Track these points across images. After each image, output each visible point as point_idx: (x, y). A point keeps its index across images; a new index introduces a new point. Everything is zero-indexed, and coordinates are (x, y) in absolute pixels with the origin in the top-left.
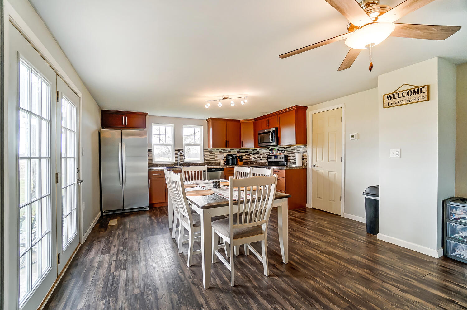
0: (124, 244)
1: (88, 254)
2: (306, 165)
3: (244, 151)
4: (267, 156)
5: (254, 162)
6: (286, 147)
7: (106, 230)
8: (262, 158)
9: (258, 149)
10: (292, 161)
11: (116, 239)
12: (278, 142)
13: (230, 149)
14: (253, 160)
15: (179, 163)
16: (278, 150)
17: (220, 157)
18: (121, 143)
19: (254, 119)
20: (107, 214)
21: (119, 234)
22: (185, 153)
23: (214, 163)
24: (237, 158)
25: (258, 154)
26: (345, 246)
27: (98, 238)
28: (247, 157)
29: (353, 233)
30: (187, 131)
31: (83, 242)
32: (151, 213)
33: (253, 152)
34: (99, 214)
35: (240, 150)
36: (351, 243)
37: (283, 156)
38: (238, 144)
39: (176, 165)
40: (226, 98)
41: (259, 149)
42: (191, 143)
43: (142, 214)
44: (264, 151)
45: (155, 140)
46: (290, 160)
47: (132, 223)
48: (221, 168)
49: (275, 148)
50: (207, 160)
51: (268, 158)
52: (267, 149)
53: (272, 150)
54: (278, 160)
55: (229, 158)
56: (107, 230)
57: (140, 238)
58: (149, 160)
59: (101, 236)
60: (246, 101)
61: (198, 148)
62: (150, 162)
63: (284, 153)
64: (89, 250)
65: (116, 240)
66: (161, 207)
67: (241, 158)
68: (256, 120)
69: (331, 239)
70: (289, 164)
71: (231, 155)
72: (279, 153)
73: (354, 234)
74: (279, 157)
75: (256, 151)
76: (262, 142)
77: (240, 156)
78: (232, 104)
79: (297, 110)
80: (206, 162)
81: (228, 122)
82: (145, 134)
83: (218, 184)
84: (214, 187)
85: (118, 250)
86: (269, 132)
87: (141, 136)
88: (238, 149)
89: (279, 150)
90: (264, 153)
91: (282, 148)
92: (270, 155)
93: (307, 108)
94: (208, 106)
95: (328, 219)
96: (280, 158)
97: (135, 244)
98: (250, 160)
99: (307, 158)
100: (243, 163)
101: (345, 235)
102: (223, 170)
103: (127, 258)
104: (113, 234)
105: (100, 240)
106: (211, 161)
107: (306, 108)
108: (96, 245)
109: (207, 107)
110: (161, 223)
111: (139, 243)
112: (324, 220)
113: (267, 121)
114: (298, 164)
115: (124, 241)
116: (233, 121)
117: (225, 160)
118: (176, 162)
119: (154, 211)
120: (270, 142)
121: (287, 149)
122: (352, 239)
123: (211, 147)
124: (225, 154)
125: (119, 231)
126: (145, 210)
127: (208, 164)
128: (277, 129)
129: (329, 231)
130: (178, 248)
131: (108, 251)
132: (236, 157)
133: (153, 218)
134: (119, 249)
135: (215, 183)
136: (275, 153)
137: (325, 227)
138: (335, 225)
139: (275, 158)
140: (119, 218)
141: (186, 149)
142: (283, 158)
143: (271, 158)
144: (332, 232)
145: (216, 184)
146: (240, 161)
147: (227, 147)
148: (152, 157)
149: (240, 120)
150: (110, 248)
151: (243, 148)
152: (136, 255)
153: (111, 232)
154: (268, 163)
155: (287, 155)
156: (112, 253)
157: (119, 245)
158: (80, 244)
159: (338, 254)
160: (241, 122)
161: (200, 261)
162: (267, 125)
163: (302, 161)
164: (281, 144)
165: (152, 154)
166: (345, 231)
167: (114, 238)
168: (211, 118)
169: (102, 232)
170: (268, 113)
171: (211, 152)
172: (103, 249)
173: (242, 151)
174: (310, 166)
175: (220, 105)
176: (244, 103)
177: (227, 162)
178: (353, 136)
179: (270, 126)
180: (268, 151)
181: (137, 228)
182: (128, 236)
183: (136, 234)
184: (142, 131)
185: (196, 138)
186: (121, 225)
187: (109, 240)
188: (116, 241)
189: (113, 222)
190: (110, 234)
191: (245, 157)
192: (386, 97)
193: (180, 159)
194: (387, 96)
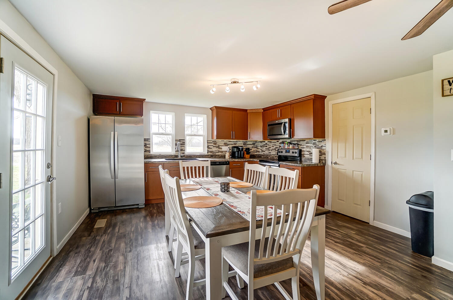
0: (107, 258)
1: (57, 275)
2: (324, 162)
3: (251, 143)
4: (277, 149)
5: (262, 155)
6: (300, 141)
7: (89, 236)
8: (270, 151)
9: (266, 141)
10: (306, 156)
11: (99, 249)
12: (291, 135)
13: (235, 140)
14: (260, 153)
15: (180, 154)
16: (290, 143)
17: (225, 148)
18: (113, 132)
19: (262, 109)
20: (97, 211)
21: (104, 241)
22: (187, 144)
23: (219, 155)
24: (244, 150)
25: (267, 146)
26: (393, 274)
27: (77, 248)
28: (254, 149)
29: (395, 252)
30: (189, 120)
31: (55, 254)
32: (147, 211)
33: (261, 144)
34: (88, 211)
35: (246, 142)
36: (399, 268)
37: (297, 151)
38: (244, 136)
39: (176, 156)
40: (235, 82)
41: (268, 142)
42: (193, 133)
43: (137, 212)
44: (274, 144)
45: (154, 129)
46: (305, 155)
47: (123, 225)
48: (227, 162)
49: (286, 141)
50: (211, 152)
51: (278, 152)
52: (277, 141)
53: (283, 143)
54: (290, 154)
55: (235, 151)
56: (91, 235)
57: (129, 249)
58: (145, 151)
59: (81, 243)
60: (259, 86)
61: (201, 138)
62: (148, 153)
63: (297, 147)
64: (60, 267)
65: (98, 251)
66: (158, 203)
67: (248, 150)
68: (265, 110)
69: (371, 260)
70: (303, 159)
71: (237, 147)
72: (291, 146)
73: (397, 253)
74: (291, 151)
75: (264, 143)
76: (271, 134)
77: (246, 149)
78: (242, 88)
79: (315, 99)
80: (210, 154)
81: (234, 112)
82: (142, 122)
83: (227, 188)
84: (222, 191)
85: (97, 268)
86: (281, 123)
87: (136, 124)
88: (245, 141)
89: (292, 144)
90: (274, 146)
91: (295, 141)
92: (281, 148)
93: (326, 97)
94: (213, 91)
95: (355, 228)
96: (293, 153)
97: (121, 258)
98: (258, 153)
99: (325, 154)
100: (250, 156)
101: (386, 254)
102: (228, 164)
103: (107, 284)
104: (96, 242)
105: (78, 250)
106: (214, 153)
107: (324, 97)
108: (72, 258)
109: (212, 93)
110: (157, 227)
111: (126, 258)
112: (352, 229)
113: (278, 111)
114: (315, 160)
115: (108, 253)
116: (240, 110)
117: (230, 152)
118: (177, 153)
119: (150, 208)
120: (281, 135)
121: (301, 143)
122: (398, 261)
123: (215, 138)
124: (231, 146)
125: (105, 238)
126: (140, 207)
127: (212, 156)
128: (290, 120)
129: (363, 247)
130: (175, 268)
131: (84, 271)
132: (242, 149)
133: (148, 219)
134: (98, 266)
135: (223, 186)
136: (286, 147)
137: (355, 239)
138: (366, 237)
139: (286, 152)
140: (108, 217)
141: (187, 139)
142: (296, 153)
143: (282, 152)
144: (367, 247)
145: (224, 188)
146: (247, 154)
147: (232, 139)
148: (150, 147)
149: (247, 110)
150: (89, 264)
151: (251, 140)
152: (119, 279)
153: (95, 238)
154: (278, 157)
155: (301, 150)
156: (89, 272)
157: (101, 260)
158: (51, 256)
159: (389, 289)
160: (248, 112)
161: (203, 293)
162: (279, 115)
163: (320, 157)
164: (295, 137)
165: (150, 144)
166: (382, 247)
167: (96, 247)
168: (216, 107)
169: (84, 238)
170: (279, 102)
171: (215, 144)
172: (78, 266)
173: (249, 143)
174: (329, 162)
175: (228, 90)
176: (256, 89)
177: (233, 155)
178: (386, 131)
179: (281, 117)
180: (278, 144)
181: (127, 232)
182: (115, 246)
183: (125, 243)
184: (138, 118)
185: (199, 127)
186: (109, 228)
187: (90, 251)
188: (98, 254)
189: (101, 223)
190: (94, 242)
191: (252, 150)
192: (446, 82)
193: (182, 150)
194: (449, 82)
